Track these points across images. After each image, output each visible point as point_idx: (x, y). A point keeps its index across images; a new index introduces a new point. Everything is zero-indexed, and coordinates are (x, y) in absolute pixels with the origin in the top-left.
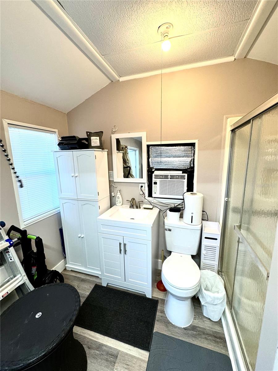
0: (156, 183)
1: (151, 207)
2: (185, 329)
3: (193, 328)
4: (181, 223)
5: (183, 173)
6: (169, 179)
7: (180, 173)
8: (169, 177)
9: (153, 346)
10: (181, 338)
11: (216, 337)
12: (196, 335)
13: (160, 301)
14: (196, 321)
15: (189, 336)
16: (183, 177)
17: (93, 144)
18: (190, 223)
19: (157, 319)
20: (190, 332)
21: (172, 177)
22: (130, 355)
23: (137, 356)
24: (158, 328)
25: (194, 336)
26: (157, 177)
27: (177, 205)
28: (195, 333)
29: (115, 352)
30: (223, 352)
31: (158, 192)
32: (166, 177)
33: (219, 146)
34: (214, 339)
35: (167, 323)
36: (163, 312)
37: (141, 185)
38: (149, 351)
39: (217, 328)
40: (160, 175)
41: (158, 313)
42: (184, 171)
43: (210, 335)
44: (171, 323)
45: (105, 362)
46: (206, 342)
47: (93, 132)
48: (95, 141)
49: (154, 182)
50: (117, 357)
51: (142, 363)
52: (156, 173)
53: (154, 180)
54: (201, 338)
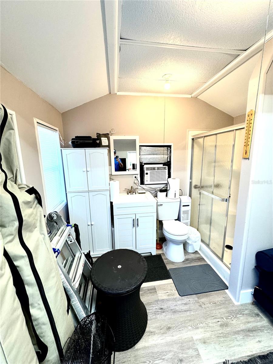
0: (148, 173)
1: (144, 191)
2: (183, 262)
3: (187, 260)
4: (167, 200)
5: (163, 166)
6: (156, 170)
7: (162, 166)
8: (156, 168)
9: (172, 276)
10: (184, 266)
11: (199, 259)
12: (190, 262)
13: (161, 255)
14: (187, 256)
15: (186, 264)
16: (165, 168)
17: (103, 144)
18: (174, 198)
19: (165, 263)
20: (186, 262)
21: (158, 168)
22: (162, 285)
23: (166, 283)
24: (169, 267)
25: (189, 263)
26: (148, 169)
27: (162, 188)
28: (189, 261)
29: (153, 288)
30: (205, 263)
31: (149, 180)
32: (154, 169)
33: (185, 148)
34: (199, 260)
35: (173, 263)
36: (167, 259)
37: (134, 176)
38: (172, 278)
39: (198, 256)
40: (150, 168)
41: (164, 261)
42: (164, 164)
43: (196, 259)
44: (174, 262)
45: (150, 294)
46: (196, 263)
47: (101, 134)
48: (104, 141)
49: (146, 173)
50: (155, 289)
51: (171, 285)
52: (145, 166)
53: (146, 172)
54: (193, 262)
